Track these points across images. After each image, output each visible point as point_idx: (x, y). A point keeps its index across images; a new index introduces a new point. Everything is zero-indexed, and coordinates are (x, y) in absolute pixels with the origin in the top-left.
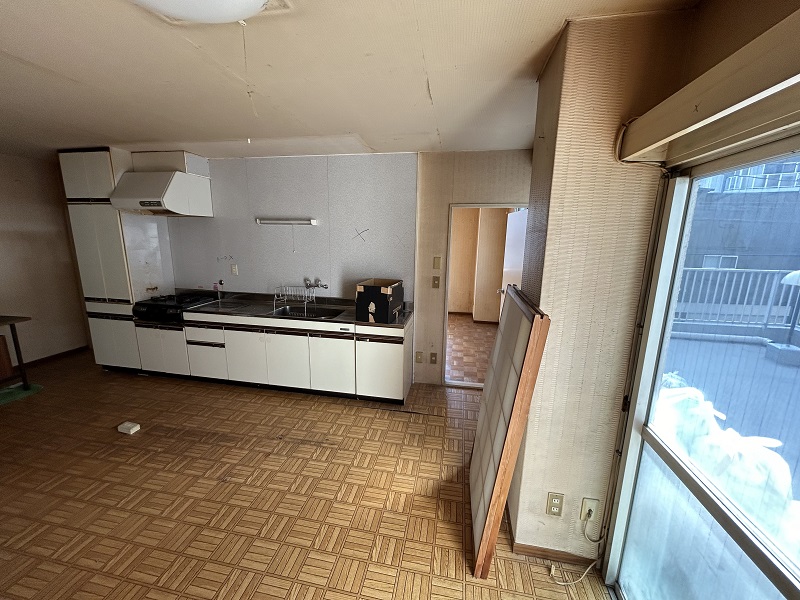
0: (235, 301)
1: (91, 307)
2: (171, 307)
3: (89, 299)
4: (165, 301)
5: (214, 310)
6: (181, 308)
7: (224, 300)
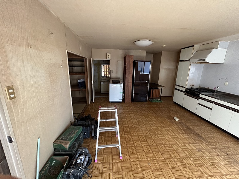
0: (221, 95)
1: (176, 87)
2: (197, 92)
3: (176, 85)
4: (195, 89)
5: (211, 96)
6: (200, 93)
7: (217, 94)
